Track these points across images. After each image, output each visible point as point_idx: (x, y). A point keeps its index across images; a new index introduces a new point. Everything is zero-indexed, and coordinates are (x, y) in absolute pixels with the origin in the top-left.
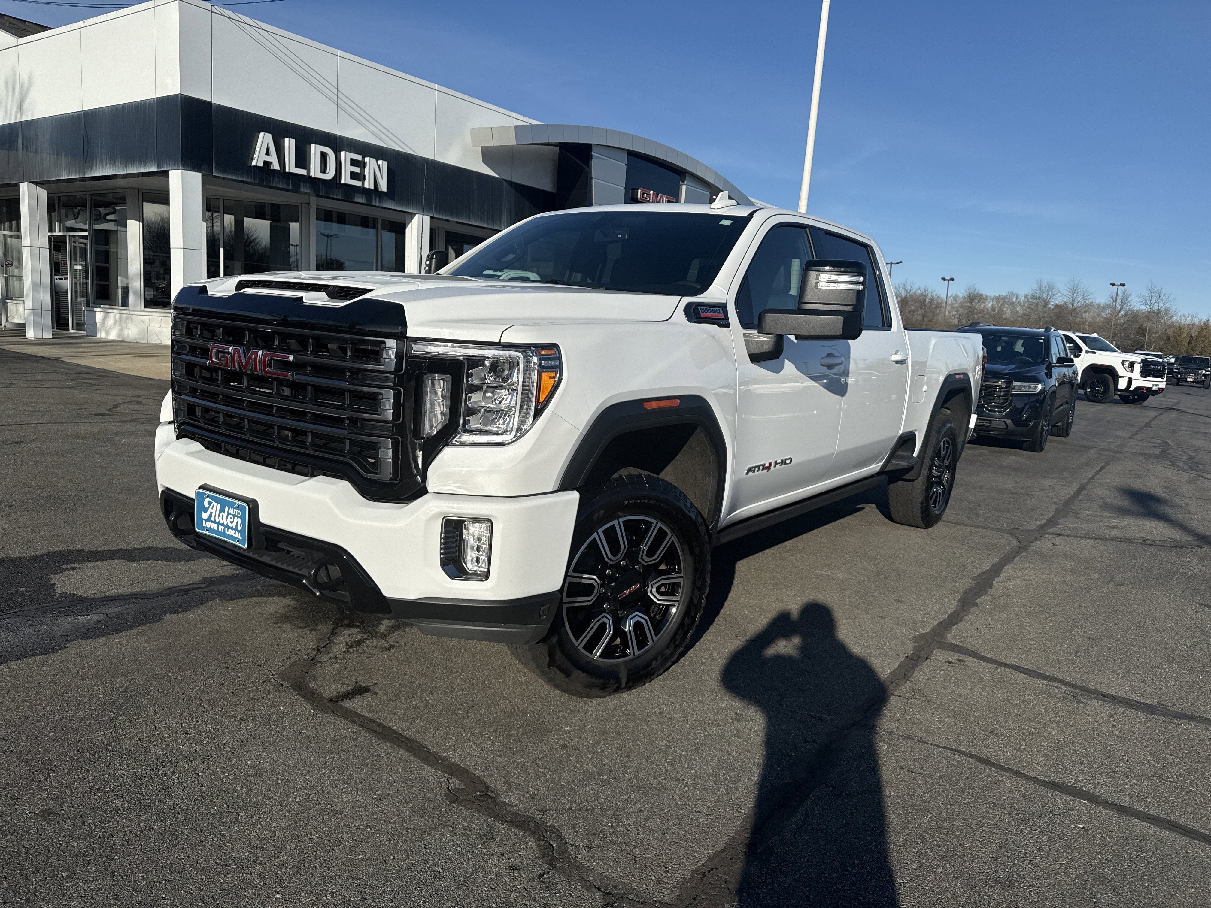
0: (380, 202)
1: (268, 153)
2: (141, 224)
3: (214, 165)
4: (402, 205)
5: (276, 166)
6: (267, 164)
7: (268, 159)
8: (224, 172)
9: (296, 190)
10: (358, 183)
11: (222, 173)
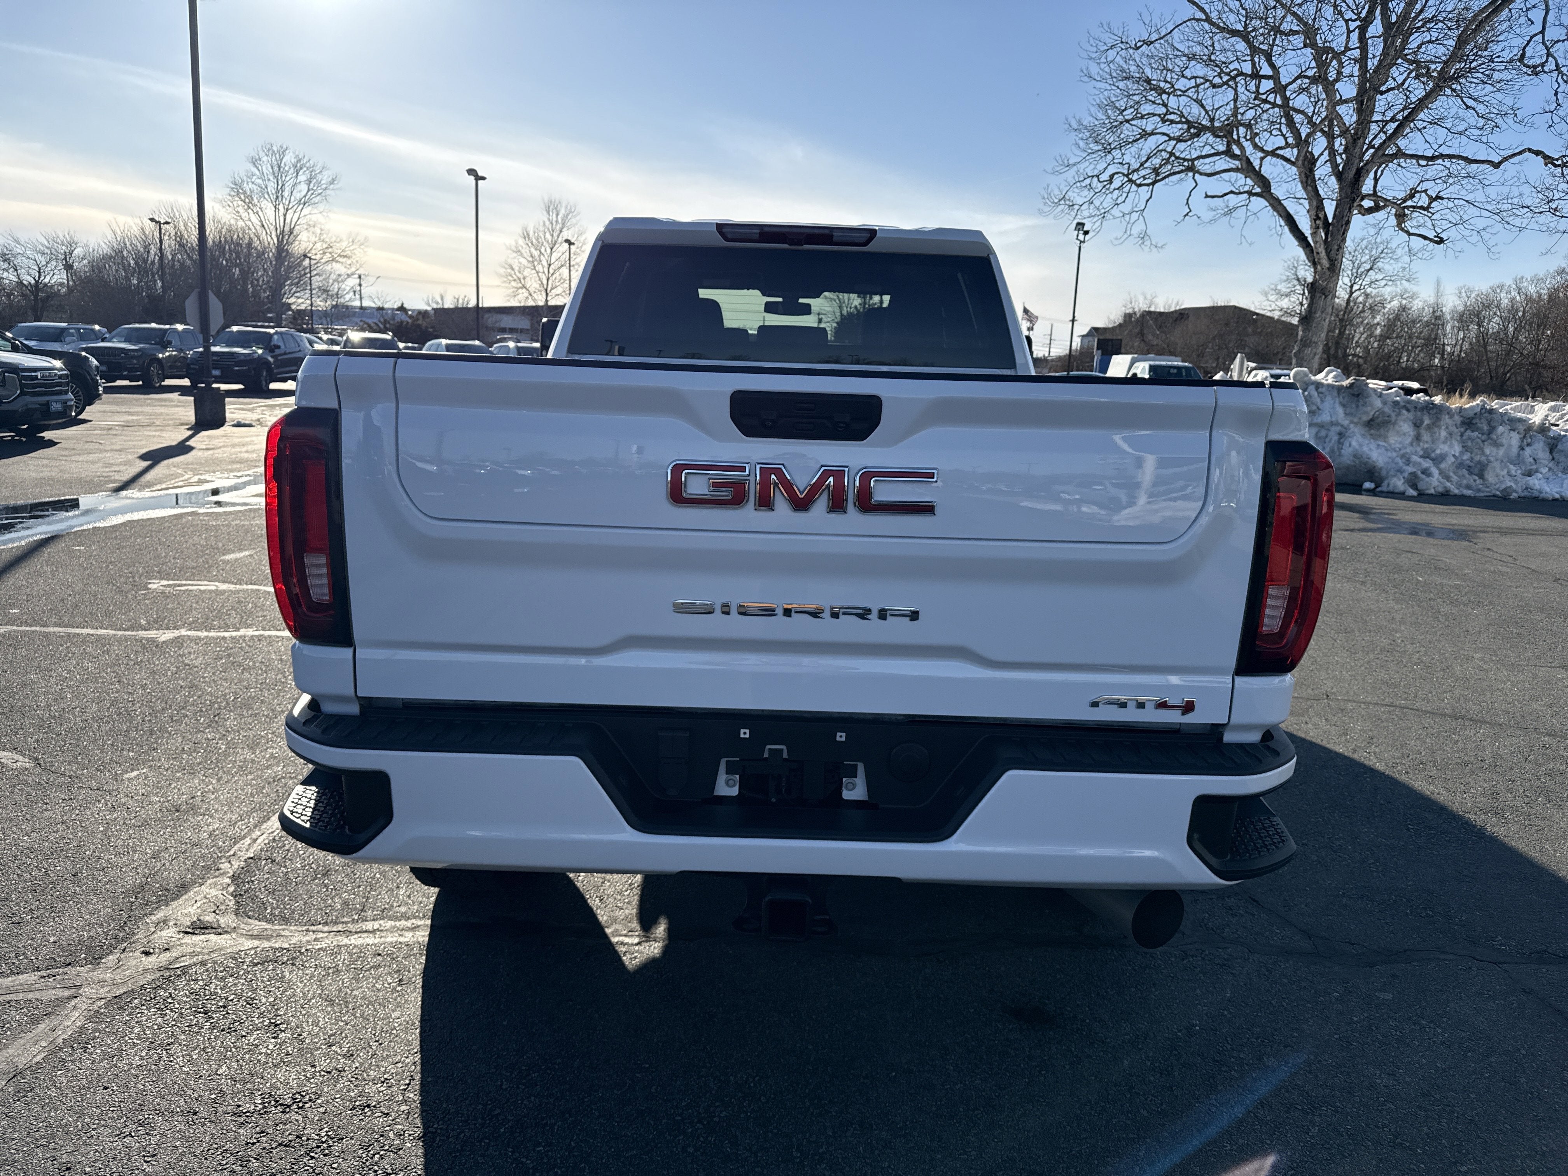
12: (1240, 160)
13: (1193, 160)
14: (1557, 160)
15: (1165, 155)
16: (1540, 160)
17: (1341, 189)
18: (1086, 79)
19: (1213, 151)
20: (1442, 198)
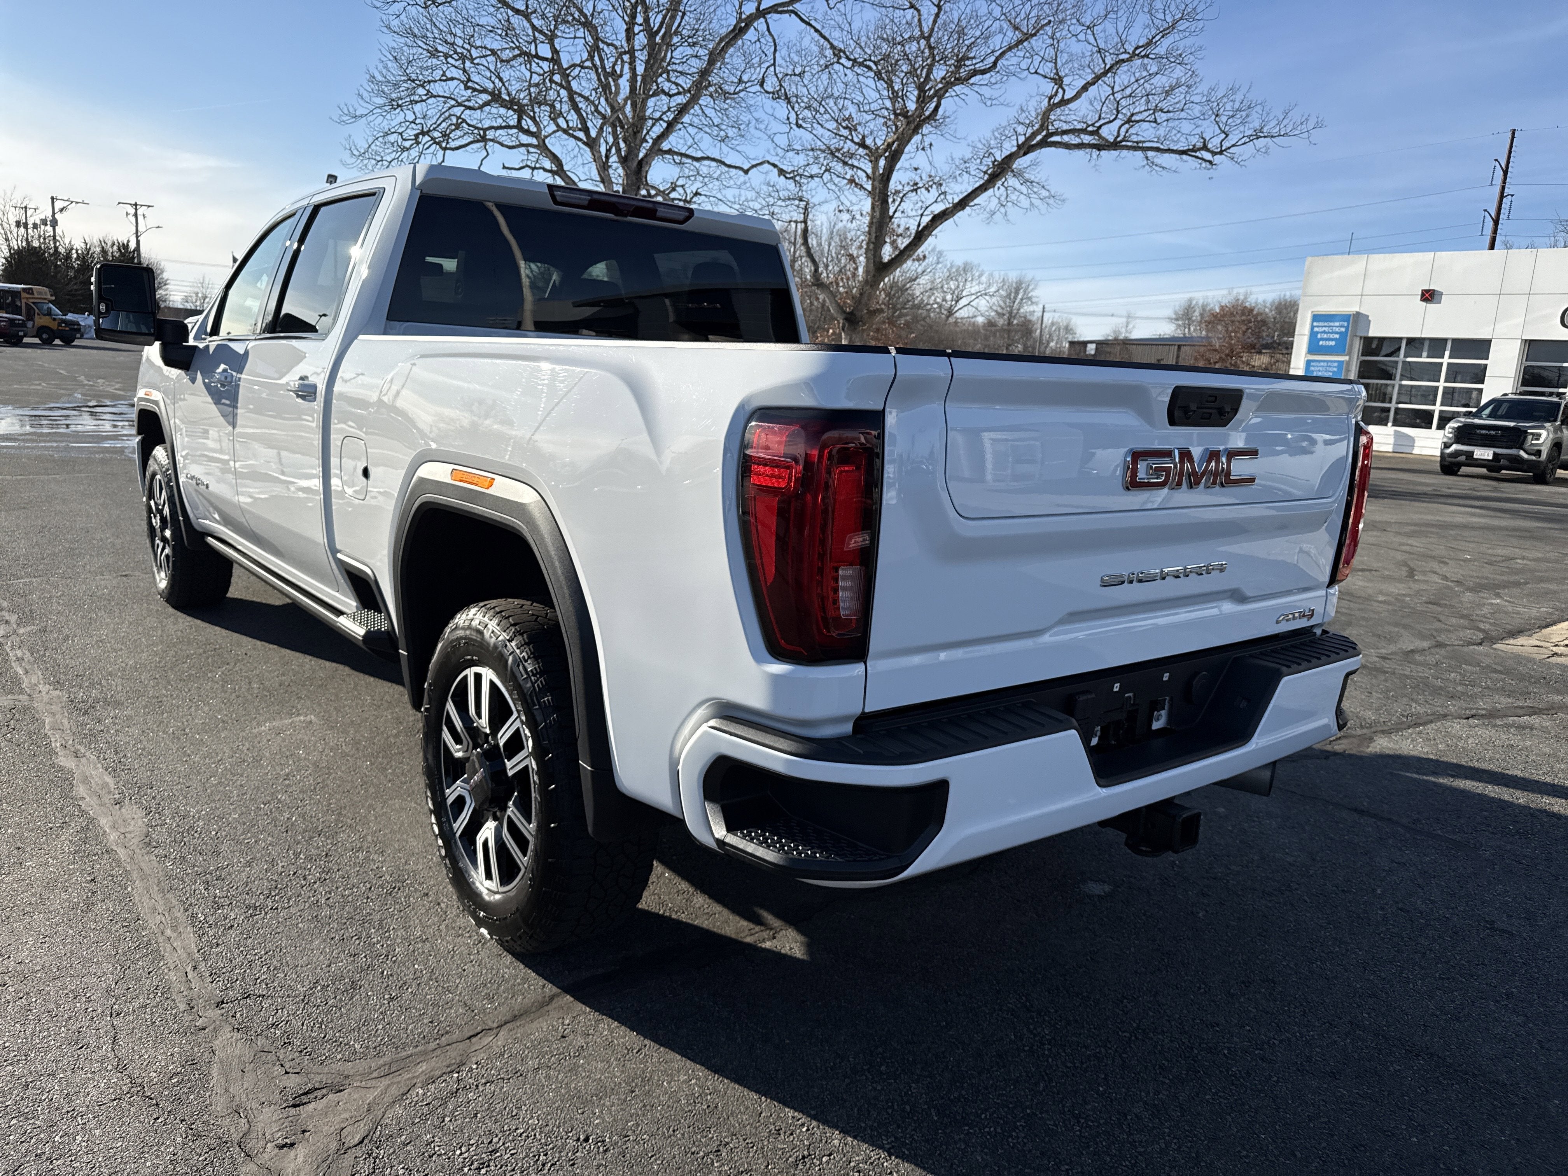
12: (536, 137)
13: (485, 130)
14: (789, 173)
15: (454, 120)
16: (775, 170)
17: (627, 175)
18: (385, 30)
19: (504, 124)
20: (700, 195)
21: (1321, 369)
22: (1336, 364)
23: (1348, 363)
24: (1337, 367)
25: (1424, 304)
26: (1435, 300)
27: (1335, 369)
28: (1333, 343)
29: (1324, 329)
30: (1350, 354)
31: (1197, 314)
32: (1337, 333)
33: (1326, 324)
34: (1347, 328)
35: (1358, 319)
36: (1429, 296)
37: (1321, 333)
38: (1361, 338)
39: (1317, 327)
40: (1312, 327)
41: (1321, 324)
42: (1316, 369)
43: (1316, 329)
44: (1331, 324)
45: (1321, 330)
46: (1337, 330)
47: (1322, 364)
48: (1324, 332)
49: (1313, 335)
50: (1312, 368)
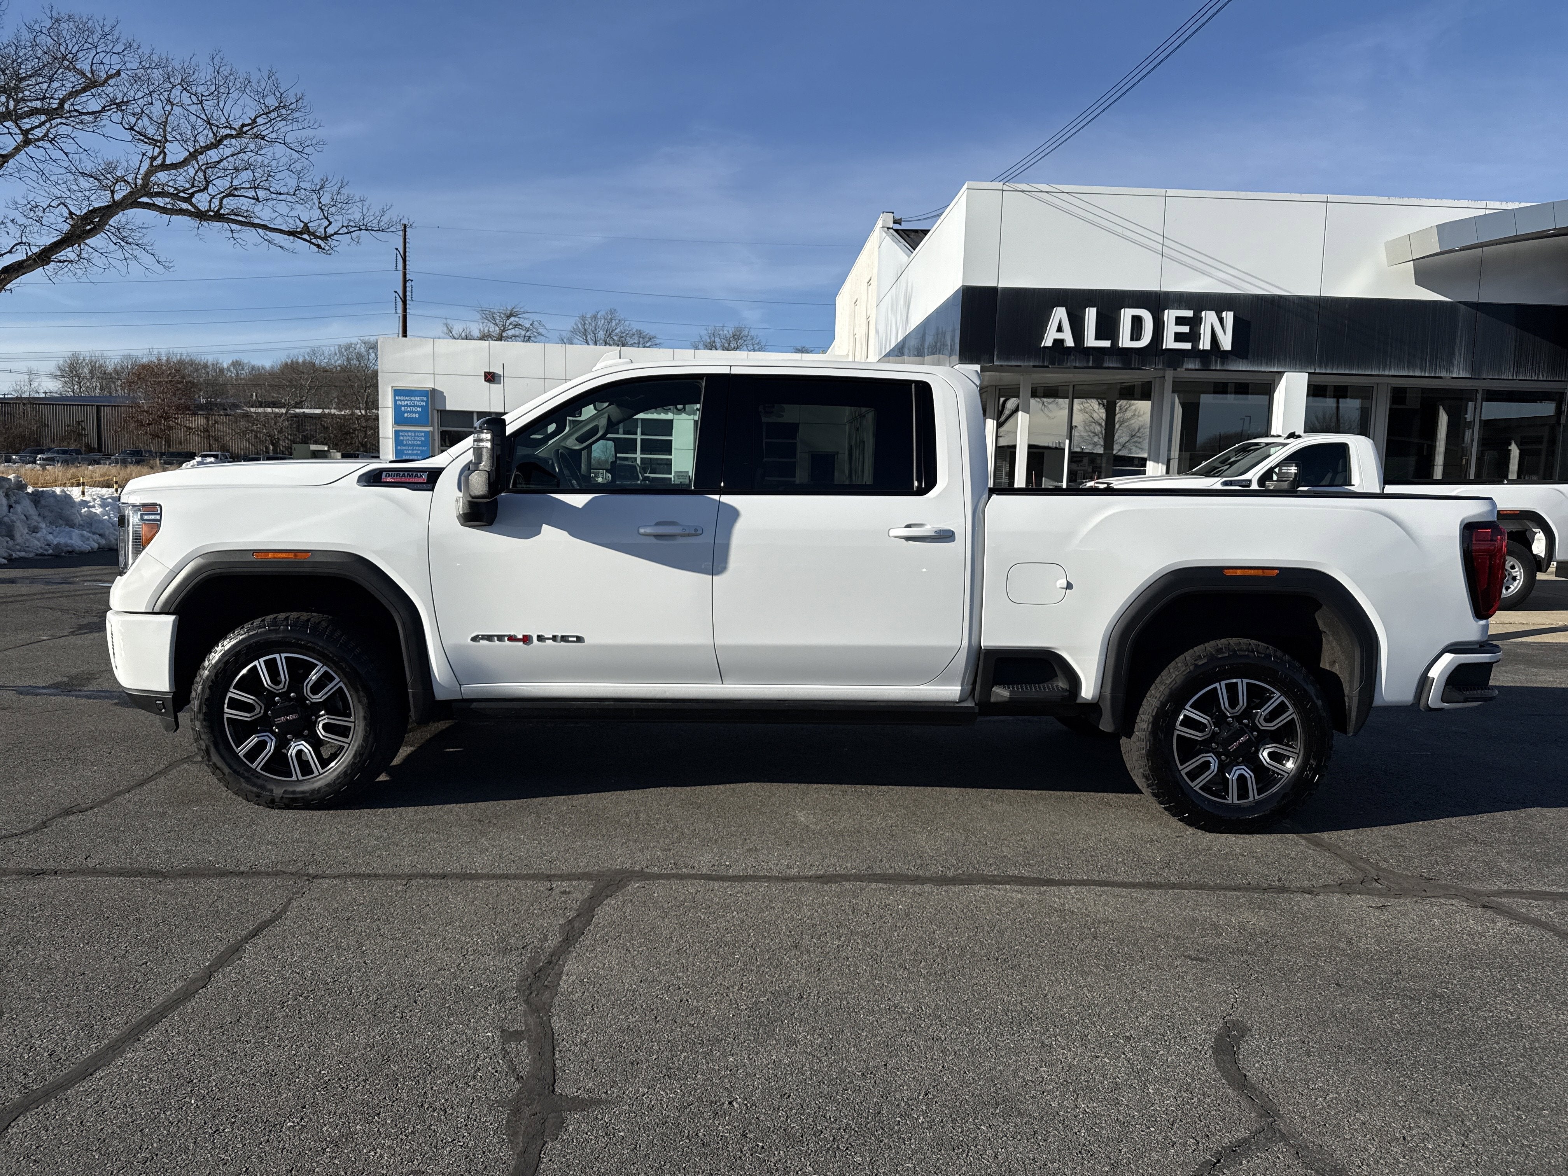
0: (1222, 364)
1: (1060, 329)
2: (995, 422)
3: (996, 353)
4: (1261, 364)
5: (1070, 342)
6: (1059, 343)
7: (1059, 336)
8: (1008, 359)
9: (1098, 366)
10: (1188, 346)
11: (1005, 361)
21: (410, 438)
22: (423, 434)
23: (433, 433)
24: (425, 436)
25: (488, 384)
26: (496, 382)
27: (423, 439)
28: (417, 415)
29: (406, 402)
30: (433, 425)
31: (86, 370)
32: (419, 406)
33: (407, 398)
34: (427, 402)
35: (434, 395)
36: (491, 378)
37: (404, 406)
38: (438, 411)
39: (400, 400)
40: (395, 401)
41: (403, 398)
42: (405, 438)
43: (399, 403)
44: (412, 398)
45: (403, 403)
46: (418, 403)
47: (410, 434)
48: (407, 405)
49: (397, 408)
50: (401, 438)
